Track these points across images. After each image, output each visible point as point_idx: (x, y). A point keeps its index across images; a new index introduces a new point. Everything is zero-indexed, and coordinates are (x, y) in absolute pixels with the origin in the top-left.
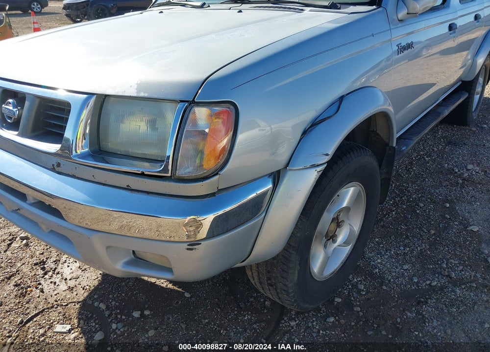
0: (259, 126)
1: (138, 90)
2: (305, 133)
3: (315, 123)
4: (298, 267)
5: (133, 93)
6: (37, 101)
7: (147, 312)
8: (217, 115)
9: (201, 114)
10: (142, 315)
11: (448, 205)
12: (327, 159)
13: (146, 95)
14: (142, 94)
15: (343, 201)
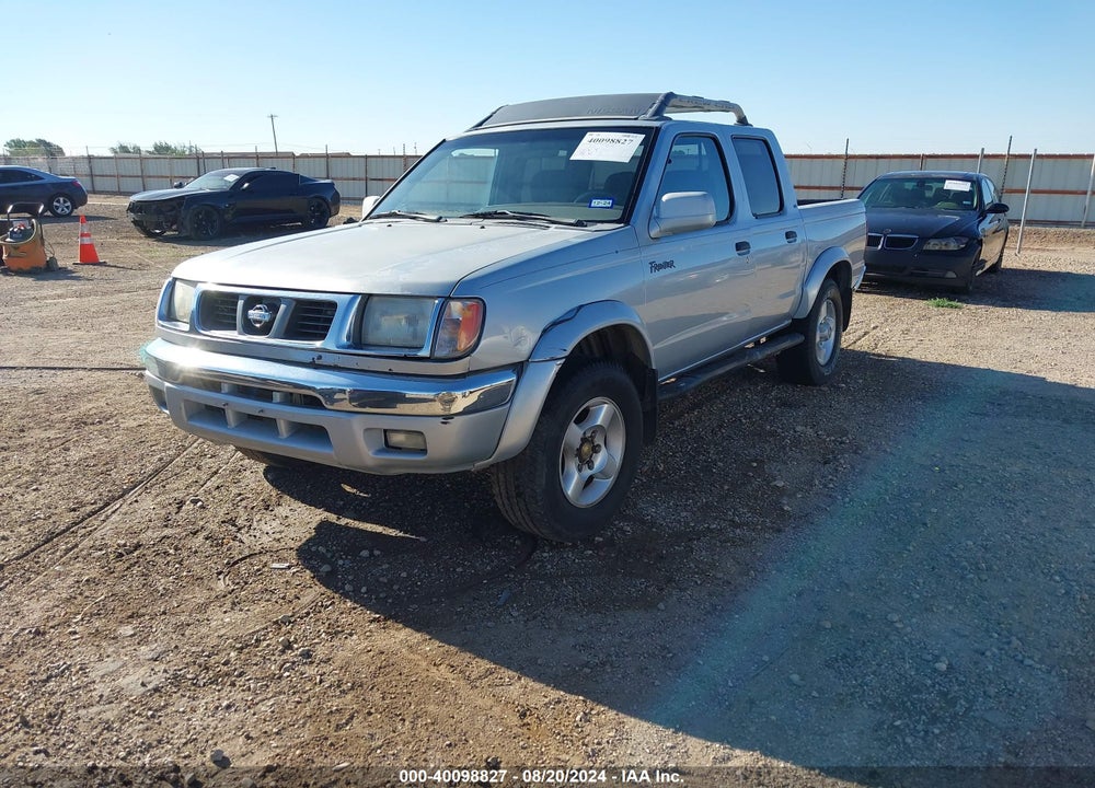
0: (504, 333)
1: (402, 290)
2: (545, 331)
3: (555, 324)
4: (546, 470)
5: (398, 292)
6: (294, 303)
7: (377, 552)
8: (469, 308)
9: (456, 307)
10: (372, 555)
11: (755, 464)
12: (567, 354)
13: (409, 293)
14: (406, 293)
15: (596, 418)
